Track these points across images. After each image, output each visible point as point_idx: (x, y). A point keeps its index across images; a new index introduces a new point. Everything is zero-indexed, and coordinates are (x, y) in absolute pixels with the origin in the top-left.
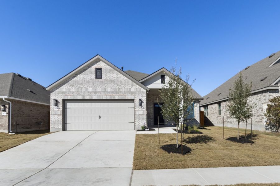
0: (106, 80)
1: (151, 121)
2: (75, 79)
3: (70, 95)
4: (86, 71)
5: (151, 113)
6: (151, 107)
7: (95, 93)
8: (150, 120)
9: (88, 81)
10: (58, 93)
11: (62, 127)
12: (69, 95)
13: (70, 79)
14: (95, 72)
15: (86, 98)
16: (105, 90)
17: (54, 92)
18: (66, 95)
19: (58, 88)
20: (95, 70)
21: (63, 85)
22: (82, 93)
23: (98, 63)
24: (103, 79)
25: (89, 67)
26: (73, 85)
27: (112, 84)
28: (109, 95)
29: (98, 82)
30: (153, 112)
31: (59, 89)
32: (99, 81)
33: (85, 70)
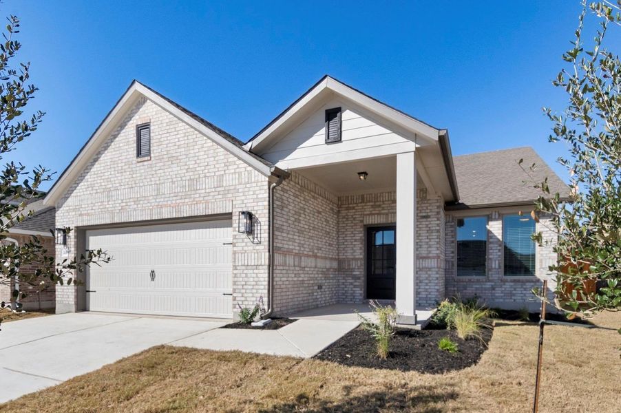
0: (160, 159)
1: (355, 286)
2: (97, 165)
3: (88, 215)
4: (117, 139)
5: (356, 259)
6: (356, 240)
7: (137, 201)
8: (351, 284)
9: (122, 167)
10: (67, 211)
11: (73, 303)
12: (85, 214)
13: (87, 169)
14: (135, 138)
15: (117, 220)
16: (158, 190)
17: (61, 209)
18: (81, 215)
19: (68, 197)
20: (135, 132)
21: (76, 187)
22: (110, 207)
23: (141, 110)
24: (152, 155)
25: (122, 126)
26: (92, 186)
27: (175, 168)
28: (166, 206)
29: (143, 168)
30: (362, 257)
31: (70, 201)
32: (146, 163)
33: (115, 137)
